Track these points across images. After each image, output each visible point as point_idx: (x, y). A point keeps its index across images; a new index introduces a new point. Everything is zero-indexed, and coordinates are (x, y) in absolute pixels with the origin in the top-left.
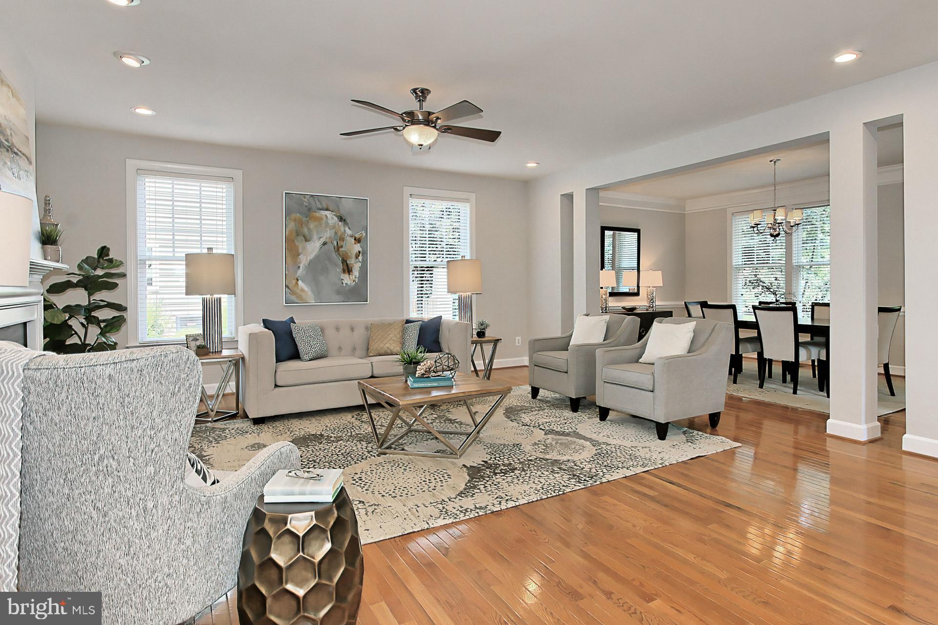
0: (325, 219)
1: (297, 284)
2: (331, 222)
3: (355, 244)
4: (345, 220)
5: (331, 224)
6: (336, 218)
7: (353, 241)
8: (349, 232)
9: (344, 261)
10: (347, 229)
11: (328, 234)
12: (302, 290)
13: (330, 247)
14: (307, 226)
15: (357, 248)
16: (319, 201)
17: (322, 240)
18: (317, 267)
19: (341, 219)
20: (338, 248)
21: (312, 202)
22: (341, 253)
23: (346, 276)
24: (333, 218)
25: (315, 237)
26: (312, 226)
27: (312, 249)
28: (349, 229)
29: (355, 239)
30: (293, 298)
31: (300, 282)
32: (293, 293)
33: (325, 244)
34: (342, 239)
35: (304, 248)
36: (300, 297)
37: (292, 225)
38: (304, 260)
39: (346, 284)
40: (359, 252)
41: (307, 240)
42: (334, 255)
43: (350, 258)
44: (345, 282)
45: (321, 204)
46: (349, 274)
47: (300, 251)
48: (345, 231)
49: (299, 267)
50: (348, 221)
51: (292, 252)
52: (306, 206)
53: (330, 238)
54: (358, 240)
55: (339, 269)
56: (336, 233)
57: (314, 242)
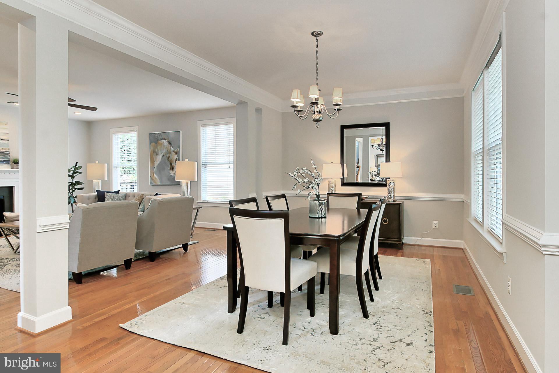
0: (163, 143)
1: (154, 175)
2: (165, 145)
3: (175, 155)
4: (171, 143)
5: (165, 146)
6: (167, 143)
7: (174, 153)
8: (172, 149)
9: (171, 164)
10: (172, 147)
11: (164, 151)
12: (156, 178)
13: (165, 157)
14: (157, 148)
15: (176, 157)
16: (161, 135)
17: (162, 155)
18: (161, 168)
19: (169, 143)
20: (168, 157)
21: (159, 136)
22: (169, 160)
23: (172, 171)
24: (166, 143)
25: (160, 153)
26: (159, 147)
27: (159, 158)
28: (173, 147)
29: (175, 152)
30: (153, 182)
31: (155, 174)
32: (153, 180)
33: (163, 156)
34: (170, 153)
35: (156, 159)
36: (155, 182)
37: (152, 148)
38: (156, 164)
39: (172, 175)
40: (177, 159)
41: (157, 155)
42: (167, 161)
43: (174, 162)
44: (171, 174)
45: (162, 137)
46: (173, 170)
47: (155, 160)
48: (171, 149)
49: (154, 167)
50: (172, 144)
51: (152, 161)
52: (157, 139)
53: (165, 153)
54: (176, 153)
55: (169, 168)
56: (167, 150)
57: (159, 155)
